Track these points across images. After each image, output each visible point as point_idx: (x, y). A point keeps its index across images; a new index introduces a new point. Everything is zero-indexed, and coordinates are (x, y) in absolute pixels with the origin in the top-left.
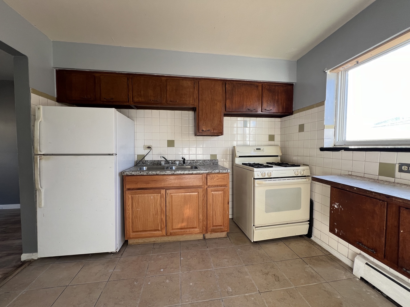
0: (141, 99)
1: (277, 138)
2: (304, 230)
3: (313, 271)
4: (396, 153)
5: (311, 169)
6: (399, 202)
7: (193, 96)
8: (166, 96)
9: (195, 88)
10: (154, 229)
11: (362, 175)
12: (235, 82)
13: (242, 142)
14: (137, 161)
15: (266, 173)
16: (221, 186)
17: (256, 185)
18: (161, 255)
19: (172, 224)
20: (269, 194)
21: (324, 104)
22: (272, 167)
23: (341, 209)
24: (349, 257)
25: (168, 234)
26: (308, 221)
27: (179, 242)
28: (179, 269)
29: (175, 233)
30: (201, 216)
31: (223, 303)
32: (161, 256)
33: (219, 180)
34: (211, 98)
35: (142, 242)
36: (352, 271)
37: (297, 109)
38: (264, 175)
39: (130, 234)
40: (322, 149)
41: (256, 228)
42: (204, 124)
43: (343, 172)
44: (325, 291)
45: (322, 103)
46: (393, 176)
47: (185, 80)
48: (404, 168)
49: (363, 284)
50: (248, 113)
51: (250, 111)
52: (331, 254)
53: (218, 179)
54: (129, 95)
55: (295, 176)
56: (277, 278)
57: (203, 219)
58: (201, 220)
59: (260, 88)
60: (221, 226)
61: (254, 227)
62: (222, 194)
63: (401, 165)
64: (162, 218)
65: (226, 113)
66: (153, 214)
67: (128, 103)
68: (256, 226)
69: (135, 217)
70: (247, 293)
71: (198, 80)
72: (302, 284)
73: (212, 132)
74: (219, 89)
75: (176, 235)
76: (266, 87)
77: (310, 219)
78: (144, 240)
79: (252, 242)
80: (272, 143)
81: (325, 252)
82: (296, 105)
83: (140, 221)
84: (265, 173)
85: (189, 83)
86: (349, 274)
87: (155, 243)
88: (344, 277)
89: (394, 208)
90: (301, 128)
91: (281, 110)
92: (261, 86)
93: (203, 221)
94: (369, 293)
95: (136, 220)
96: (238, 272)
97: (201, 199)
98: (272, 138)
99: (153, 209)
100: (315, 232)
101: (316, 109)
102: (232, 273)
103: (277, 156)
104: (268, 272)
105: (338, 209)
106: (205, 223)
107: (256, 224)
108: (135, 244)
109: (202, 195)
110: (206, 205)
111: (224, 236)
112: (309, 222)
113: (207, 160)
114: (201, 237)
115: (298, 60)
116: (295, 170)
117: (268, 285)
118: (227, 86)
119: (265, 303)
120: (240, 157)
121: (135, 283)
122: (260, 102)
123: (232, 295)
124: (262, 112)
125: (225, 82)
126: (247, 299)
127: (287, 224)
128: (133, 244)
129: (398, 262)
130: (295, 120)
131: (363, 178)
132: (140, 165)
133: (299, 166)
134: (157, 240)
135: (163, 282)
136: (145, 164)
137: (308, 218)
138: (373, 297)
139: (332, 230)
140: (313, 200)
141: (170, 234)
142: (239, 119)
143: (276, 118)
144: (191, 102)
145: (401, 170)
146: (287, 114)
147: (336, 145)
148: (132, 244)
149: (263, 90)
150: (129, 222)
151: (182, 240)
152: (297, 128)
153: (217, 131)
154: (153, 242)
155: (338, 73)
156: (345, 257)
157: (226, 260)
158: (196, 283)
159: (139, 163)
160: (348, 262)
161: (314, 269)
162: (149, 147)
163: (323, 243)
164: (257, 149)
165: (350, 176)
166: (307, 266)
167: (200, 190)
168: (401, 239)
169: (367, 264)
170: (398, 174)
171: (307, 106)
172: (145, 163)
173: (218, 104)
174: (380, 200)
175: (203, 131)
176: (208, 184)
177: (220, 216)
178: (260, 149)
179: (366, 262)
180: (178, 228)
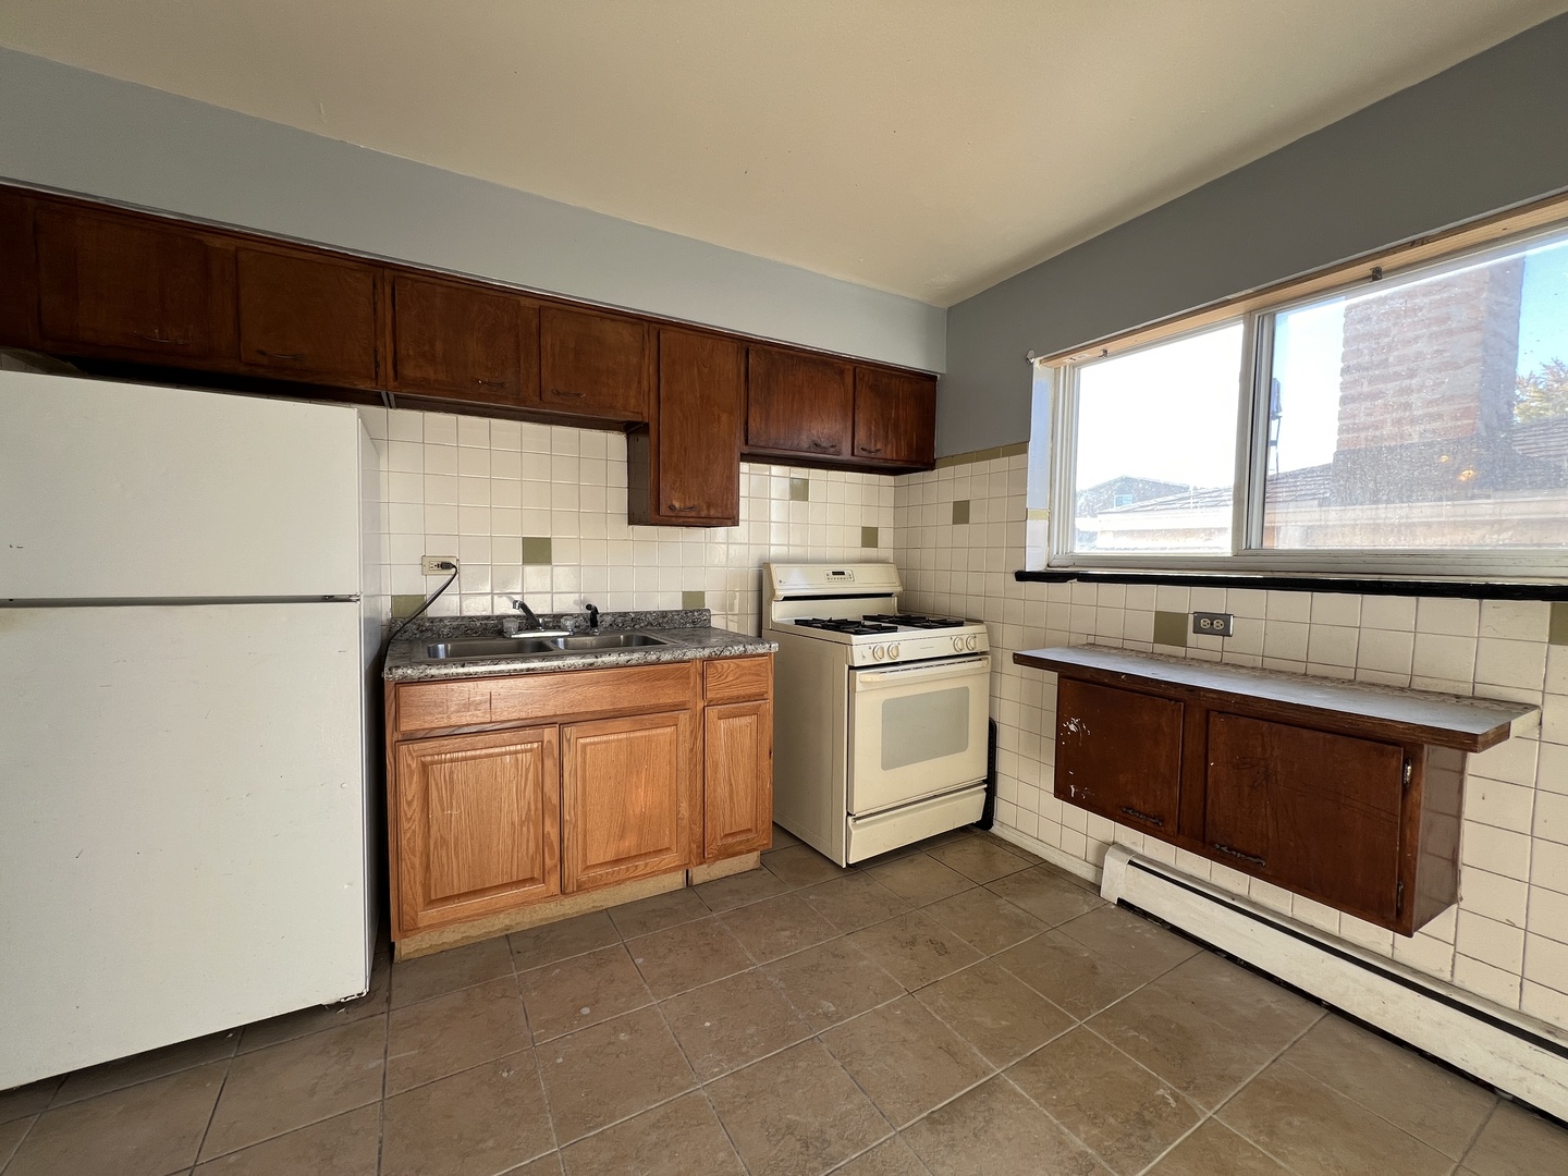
0: (436, 373)
1: (886, 538)
2: (969, 809)
3: (1018, 911)
4: (1189, 588)
5: (990, 633)
6: (1212, 698)
7: (639, 382)
8: (536, 370)
9: (647, 352)
10: (515, 879)
11: (1119, 643)
12: (776, 349)
13: (786, 548)
14: (393, 621)
15: (886, 646)
16: (748, 698)
17: (859, 687)
18: (556, 966)
19: (585, 849)
20: (893, 712)
21: (1025, 451)
22: (894, 630)
23: (1084, 732)
24: (1090, 858)
25: (570, 889)
26: (985, 782)
27: (601, 911)
28: (646, 994)
29: (593, 880)
30: (684, 805)
31: (824, 1046)
32: (557, 971)
33: (744, 679)
34: (701, 397)
35: (455, 941)
36: (1099, 892)
37: (947, 453)
38: (880, 653)
39: (416, 913)
40: (1022, 576)
41: (858, 822)
42: (678, 484)
43: (1074, 639)
44: (1055, 948)
45: (1021, 447)
46: (1184, 645)
47: (612, 320)
48: (1204, 623)
49: (1126, 915)
50: (813, 455)
51: (819, 450)
52: (1046, 861)
53: (741, 676)
54: (381, 350)
55: (956, 653)
56: (942, 949)
57: (691, 815)
58: (685, 822)
59: (849, 380)
60: (749, 830)
61: (850, 818)
62: (750, 724)
63: (1199, 616)
64: (549, 833)
65: (746, 450)
66: (513, 824)
67: (374, 385)
68: (857, 815)
69: (435, 843)
70: (877, 1003)
71: (657, 326)
72: (1003, 946)
73: (703, 514)
74: (729, 365)
75: (597, 887)
76: (866, 379)
77: (988, 776)
78: (463, 929)
79: (844, 866)
80: (870, 552)
81: (1031, 859)
82: (945, 439)
83: (457, 858)
84: (883, 648)
85: (626, 334)
86: (1093, 899)
87: (509, 932)
88: (1086, 909)
89: (1197, 716)
90: (961, 512)
91: (904, 454)
92: (851, 373)
93: (692, 821)
94: (1139, 931)
95: (444, 854)
96: (835, 956)
97: (684, 748)
98: (870, 537)
99: (513, 805)
100: (1002, 810)
101: (1002, 463)
102: (819, 964)
103: (889, 595)
104: (914, 938)
105: (1078, 732)
106: (698, 830)
107: (859, 808)
108: (425, 952)
109: (688, 733)
110: (699, 768)
111: (751, 867)
112: (986, 786)
113: (671, 612)
114: (676, 881)
115: (950, 309)
116: (954, 638)
117: (923, 968)
118: (750, 361)
119: (933, 1012)
120: (787, 599)
121: (505, 1075)
122: (849, 424)
123: (841, 1018)
124: (853, 454)
125: (746, 345)
126: (884, 1017)
127: (935, 796)
128: (417, 955)
129: (1204, 835)
130: (942, 485)
131: (1121, 651)
132: (406, 636)
133: (960, 624)
134: (519, 919)
135: (609, 1043)
136: (429, 634)
137: (983, 773)
138: (1148, 935)
139: (1061, 792)
140: (996, 719)
141: (578, 887)
142: (776, 470)
143: (882, 476)
144: (633, 401)
145: (1198, 630)
146: (919, 466)
147: (1051, 564)
148: (412, 956)
149: (858, 387)
150: (413, 867)
151: (612, 904)
152: (948, 512)
153: (720, 510)
154: (501, 930)
155: (1057, 370)
156: (1079, 861)
157: (787, 933)
158: (722, 1016)
159: (402, 629)
160: (1085, 872)
161: (1019, 905)
162: (445, 566)
163: (1025, 836)
164: (834, 573)
165: (1092, 647)
166: (1002, 901)
167: (684, 717)
168: (1210, 781)
169: (1131, 863)
170: (1192, 638)
171: (977, 449)
172: (431, 630)
173: (724, 417)
174: (1170, 700)
175: (672, 508)
176: (710, 695)
177: (746, 799)
178: (843, 573)
179: (1129, 858)
180: (608, 860)
